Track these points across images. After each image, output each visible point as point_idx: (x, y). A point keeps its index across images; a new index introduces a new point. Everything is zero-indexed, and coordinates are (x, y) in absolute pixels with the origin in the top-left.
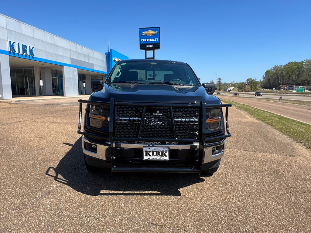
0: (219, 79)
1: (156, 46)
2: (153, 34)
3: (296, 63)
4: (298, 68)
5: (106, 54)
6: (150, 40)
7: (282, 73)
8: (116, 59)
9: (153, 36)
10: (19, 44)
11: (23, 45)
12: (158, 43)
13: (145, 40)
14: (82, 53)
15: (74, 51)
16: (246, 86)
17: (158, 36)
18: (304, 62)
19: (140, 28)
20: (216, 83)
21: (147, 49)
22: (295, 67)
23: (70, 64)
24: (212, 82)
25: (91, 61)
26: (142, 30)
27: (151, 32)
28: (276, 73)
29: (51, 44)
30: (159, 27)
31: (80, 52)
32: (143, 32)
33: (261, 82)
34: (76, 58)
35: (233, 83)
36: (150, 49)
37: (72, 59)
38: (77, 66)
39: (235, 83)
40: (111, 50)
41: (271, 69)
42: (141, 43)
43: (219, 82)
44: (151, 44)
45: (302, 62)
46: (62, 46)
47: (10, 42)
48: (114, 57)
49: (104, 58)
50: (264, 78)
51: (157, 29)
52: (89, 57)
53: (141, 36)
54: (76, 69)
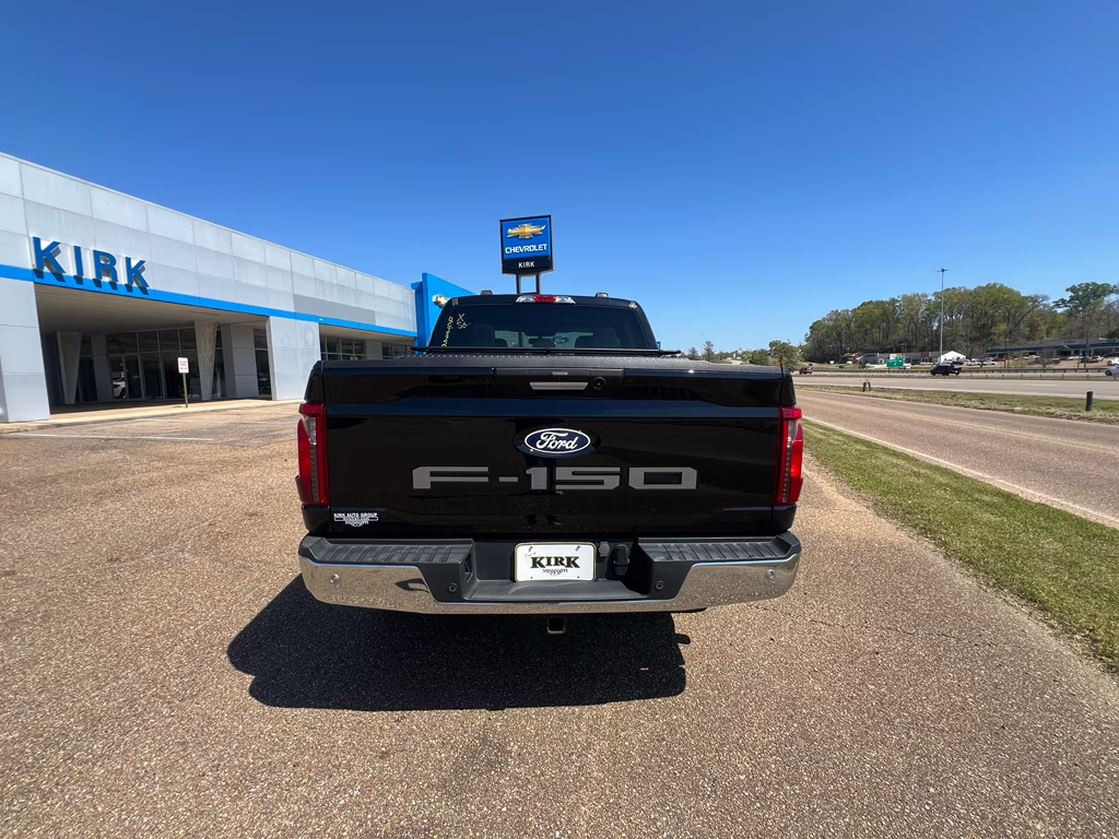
0: (708, 343)
1: (543, 263)
2: (534, 234)
3: (880, 304)
4: (885, 313)
5: (413, 286)
6: (528, 248)
7: (848, 326)
8: (439, 299)
9: (535, 239)
10: (77, 250)
11: (97, 254)
12: (547, 257)
13: (515, 250)
14: (335, 282)
15: (303, 277)
16: (770, 358)
17: (546, 237)
18: (897, 301)
19: (501, 221)
20: (701, 352)
21: (520, 272)
22: (877, 312)
23: (293, 311)
24: (694, 351)
25: (365, 304)
26: (505, 224)
27: (528, 229)
28: (834, 328)
29: (219, 255)
30: (549, 217)
31: (327, 279)
32: (510, 230)
33: (801, 347)
34: (311, 294)
35: (740, 352)
36: (527, 271)
37: (297, 299)
38: (319, 317)
39: (744, 353)
40: (425, 275)
41: (824, 319)
42: (506, 257)
43: (708, 350)
44: (530, 260)
45: (894, 301)
46: (261, 261)
47: (37, 241)
48: (435, 293)
49: (409, 297)
50: (807, 340)
51: (544, 220)
52: (357, 293)
53: (505, 241)
54: (315, 327)
